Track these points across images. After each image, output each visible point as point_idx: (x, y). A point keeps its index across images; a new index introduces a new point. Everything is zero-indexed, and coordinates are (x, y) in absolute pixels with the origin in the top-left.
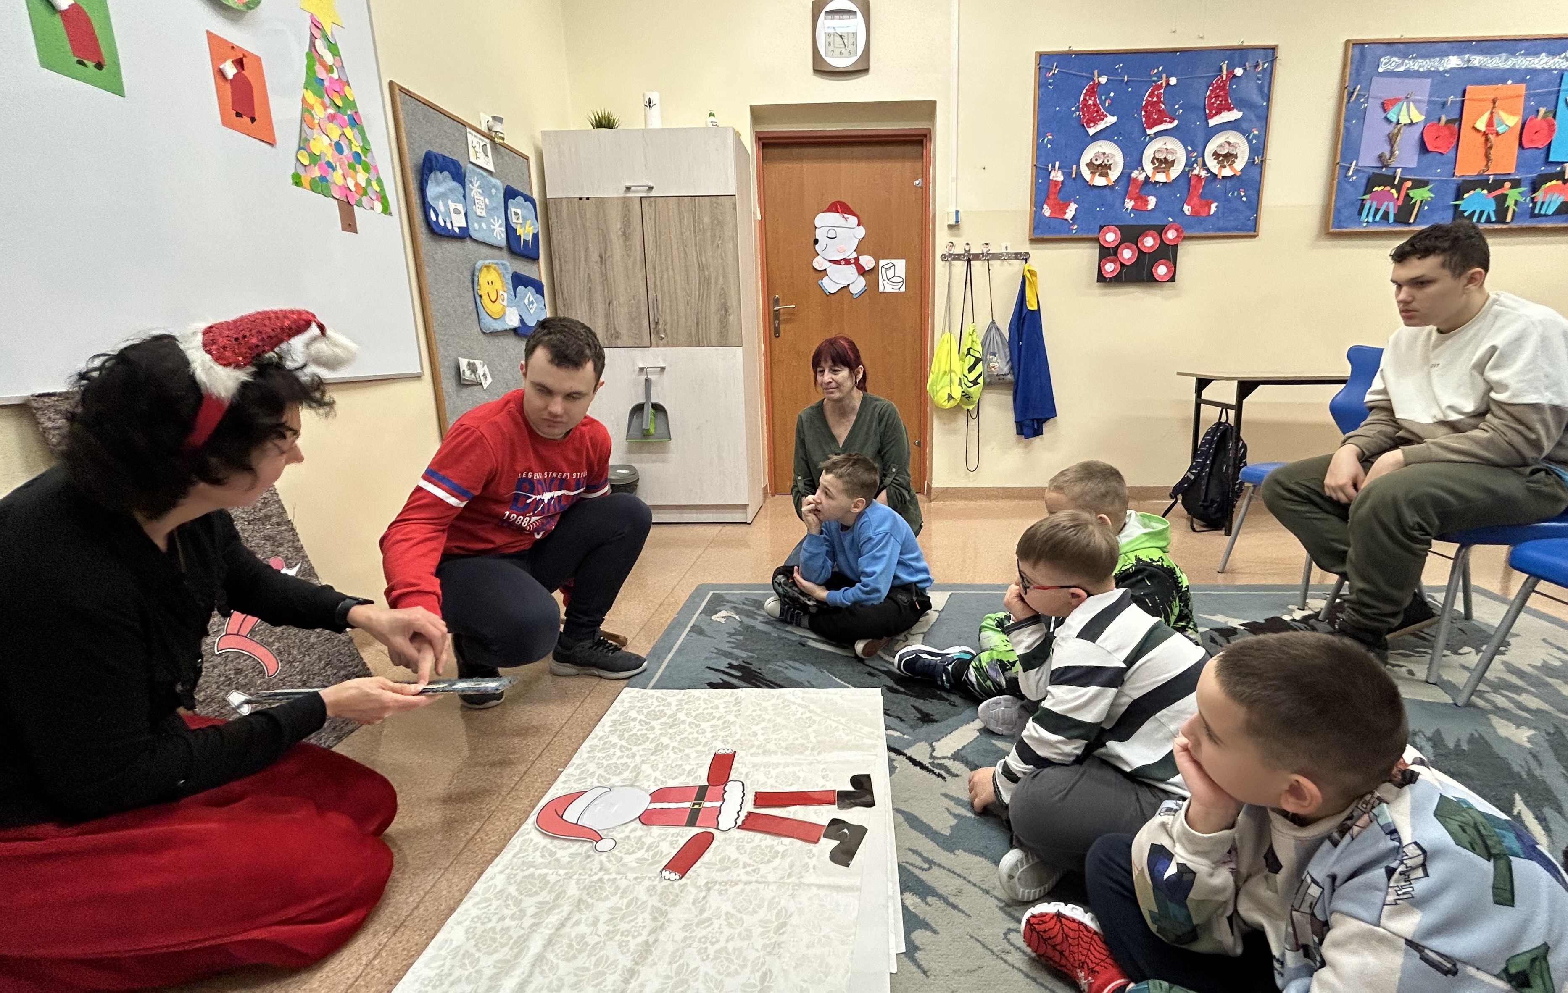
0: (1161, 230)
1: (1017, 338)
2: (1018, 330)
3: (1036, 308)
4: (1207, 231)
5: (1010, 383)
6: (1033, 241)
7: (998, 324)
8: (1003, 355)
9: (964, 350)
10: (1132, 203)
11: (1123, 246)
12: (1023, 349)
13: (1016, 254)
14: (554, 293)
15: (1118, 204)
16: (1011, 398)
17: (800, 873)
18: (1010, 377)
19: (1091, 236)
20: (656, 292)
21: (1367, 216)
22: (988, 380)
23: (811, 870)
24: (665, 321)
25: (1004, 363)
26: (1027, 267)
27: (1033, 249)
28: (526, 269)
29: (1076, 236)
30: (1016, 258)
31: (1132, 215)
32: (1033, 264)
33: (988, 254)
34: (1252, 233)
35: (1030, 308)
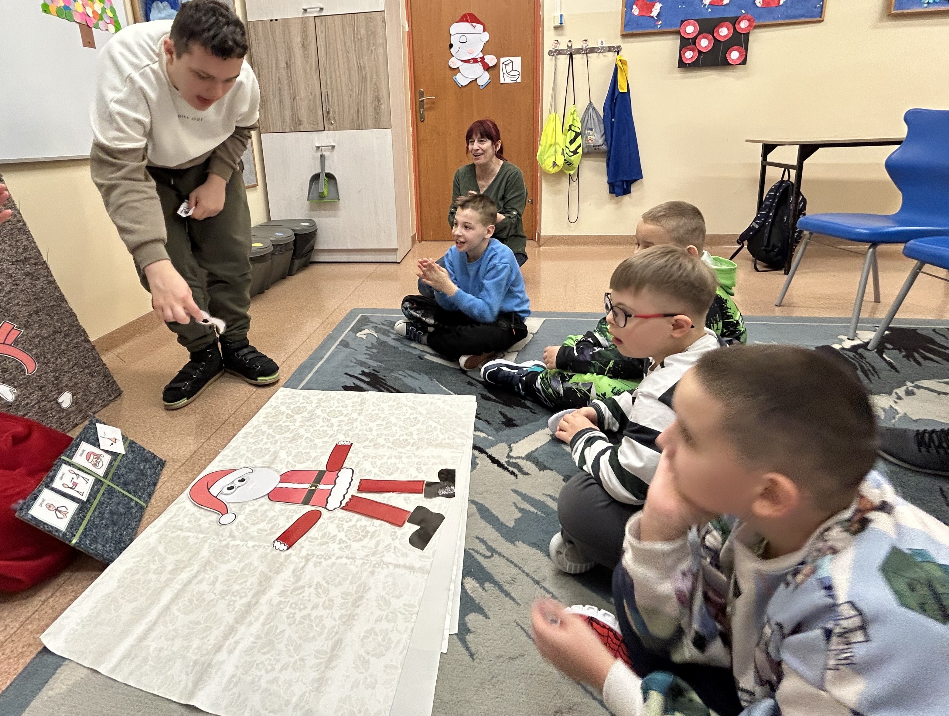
0: (734, 21)
1: (610, 117)
2: (611, 109)
3: (626, 91)
4: (776, 19)
5: (604, 152)
6: (624, 36)
7: (595, 105)
8: (598, 130)
9: (567, 127)
11: (701, 36)
12: (615, 124)
13: (609, 47)
16: (604, 164)
17: (383, 552)
18: (604, 147)
19: (674, 29)
20: (327, 89)
22: (586, 150)
23: (392, 551)
24: (334, 111)
25: (600, 136)
26: (619, 57)
27: (624, 42)
29: (660, 31)
30: (610, 51)
31: (710, 10)
32: (623, 55)
33: (587, 49)
34: (821, 19)
35: (621, 91)
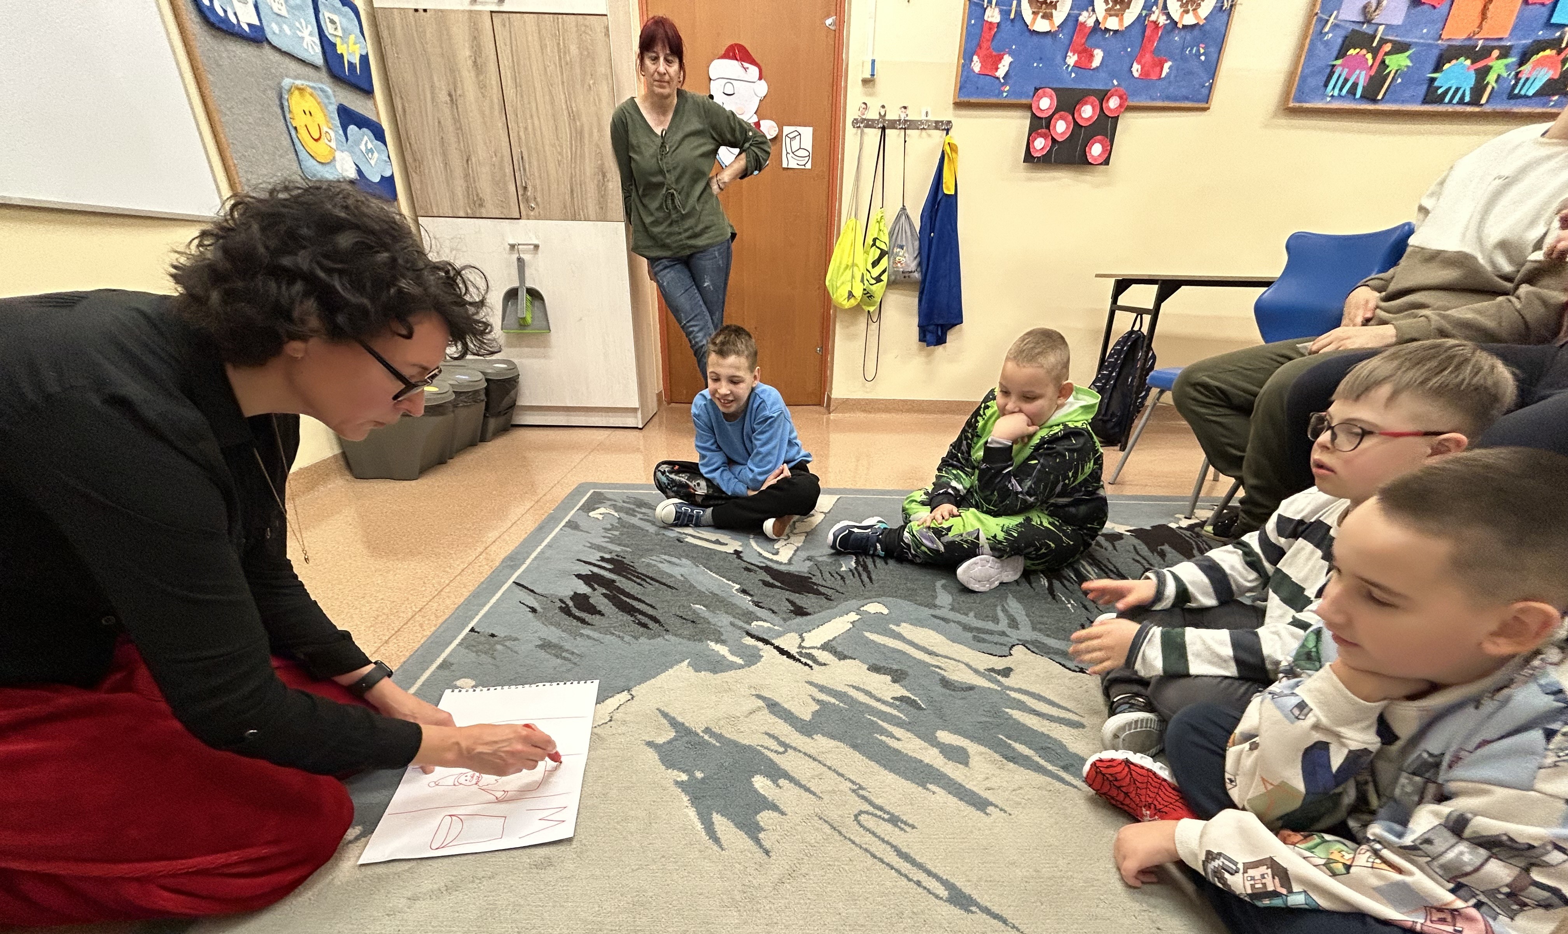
0: (1103, 96)
1: (928, 230)
2: (931, 218)
3: (953, 193)
4: (1154, 100)
5: (916, 282)
6: (958, 105)
7: (908, 211)
8: (911, 249)
9: (870, 240)
10: (1075, 58)
11: (1056, 116)
12: (934, 241)
13: (937, 122)
14: (400, 141)
15: (1059, 58)
16: (916, 300)
18: (918, 275)
19: (1024, 101)
20: (520, 148)
21: (1334, 88)
24: (534, 187)
25: (912, 259)
26: (948, 139)
27: (957, 116)
28: (357, 104)
29: (1006, 101)
30: (936, 128)
31: (1073, 75)
32: (955, 136)
33: (906, 121)
34: (1206, 106)
35: (946, 192)
